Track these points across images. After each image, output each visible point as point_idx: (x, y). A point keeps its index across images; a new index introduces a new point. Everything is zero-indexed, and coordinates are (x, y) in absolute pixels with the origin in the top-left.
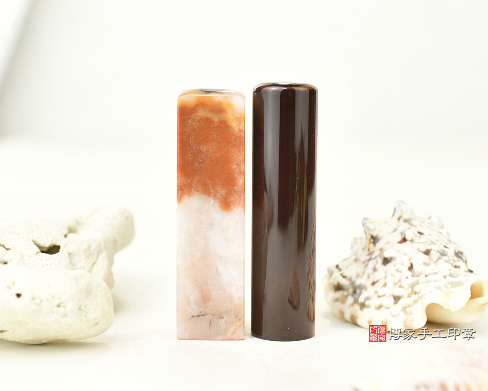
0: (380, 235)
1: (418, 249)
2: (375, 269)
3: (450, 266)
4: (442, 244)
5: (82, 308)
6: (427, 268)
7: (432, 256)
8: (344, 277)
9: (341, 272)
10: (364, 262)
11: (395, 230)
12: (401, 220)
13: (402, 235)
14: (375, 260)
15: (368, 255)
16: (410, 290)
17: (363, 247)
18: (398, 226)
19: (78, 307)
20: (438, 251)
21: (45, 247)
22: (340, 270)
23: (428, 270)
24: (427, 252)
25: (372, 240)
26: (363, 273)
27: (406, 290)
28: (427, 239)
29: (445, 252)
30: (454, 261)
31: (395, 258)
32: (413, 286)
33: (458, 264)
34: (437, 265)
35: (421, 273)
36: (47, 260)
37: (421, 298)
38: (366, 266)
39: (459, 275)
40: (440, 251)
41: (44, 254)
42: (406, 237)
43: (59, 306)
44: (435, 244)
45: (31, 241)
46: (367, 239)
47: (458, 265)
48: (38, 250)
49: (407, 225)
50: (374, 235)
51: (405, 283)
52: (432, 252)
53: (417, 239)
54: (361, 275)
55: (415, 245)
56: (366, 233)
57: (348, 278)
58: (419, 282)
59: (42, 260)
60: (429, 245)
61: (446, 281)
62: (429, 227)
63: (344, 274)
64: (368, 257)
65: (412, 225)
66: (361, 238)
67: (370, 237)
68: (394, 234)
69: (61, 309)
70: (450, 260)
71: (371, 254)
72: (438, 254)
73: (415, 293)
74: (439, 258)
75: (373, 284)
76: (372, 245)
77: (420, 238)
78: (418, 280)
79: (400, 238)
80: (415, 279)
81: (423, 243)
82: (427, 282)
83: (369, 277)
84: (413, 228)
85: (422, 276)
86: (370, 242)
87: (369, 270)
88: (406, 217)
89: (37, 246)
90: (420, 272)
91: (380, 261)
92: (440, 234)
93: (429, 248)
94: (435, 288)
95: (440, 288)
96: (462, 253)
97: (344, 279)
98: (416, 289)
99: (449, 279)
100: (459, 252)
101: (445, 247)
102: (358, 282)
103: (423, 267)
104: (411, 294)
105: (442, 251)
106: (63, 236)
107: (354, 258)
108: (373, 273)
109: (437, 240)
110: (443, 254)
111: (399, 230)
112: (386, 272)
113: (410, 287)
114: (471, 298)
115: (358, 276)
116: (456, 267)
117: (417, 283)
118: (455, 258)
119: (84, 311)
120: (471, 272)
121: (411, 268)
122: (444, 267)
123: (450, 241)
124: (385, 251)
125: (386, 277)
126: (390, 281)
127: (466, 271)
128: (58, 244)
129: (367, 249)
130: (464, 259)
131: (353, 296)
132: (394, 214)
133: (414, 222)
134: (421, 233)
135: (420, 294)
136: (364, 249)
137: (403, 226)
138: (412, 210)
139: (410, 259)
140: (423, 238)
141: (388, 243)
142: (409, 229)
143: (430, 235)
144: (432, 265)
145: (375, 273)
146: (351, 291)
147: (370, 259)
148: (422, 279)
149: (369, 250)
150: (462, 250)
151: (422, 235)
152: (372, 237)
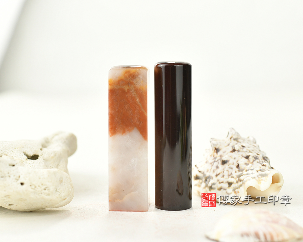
0: (220, 148)
1: (242, 155)
2: (217, 167)
3: (260, 165)
4: (255, 152)
5: (58, 190)
6: (247, 166)
7: (250, 159)
8: (200, 172)
9: (198, 169)
10: (211, 163)
11: (229, 145)
12: (232, 139)
13: (233, 148)
14: (218, 162)
16: (237, 179)
17: (211, 154)
18: (231, 142)
19: (55, 190)
20: (253, 157)
21: (30, 156)
22: (198, 168)
24: (247, 157)
25: (216, 151)
26: (211, 169)
27: (235, 179)
28: (247, 149)
29: (257, 157)
30: (262, 162)
31: (229, 161)
32: (239, 176)
33: (265, 164)
34: (253, 164)
35: (244, 169)
36: (32, 163)
37: (244, 183)
38: (213, 165)
39: (265, 170)
40: (254, 156)
41: (30, 160)
42: (235, 149)
43: (45, 189)
44: (251, 152)
45: (22, 153)
46: (213, 150)
47: (264, 164)
48: (27, 158)
49: (235, 142)
50: (217, 147)
51: (235, 175)
52: (250, 157)
53: (241, 150)
54: (209, 171)
55: (240, 153)
56: (212, 146)
57: (202, 172)
58: (243, 174)
59: (29, 163)
60: (248, 153)
61: (258, 174)
62: (248, 143)
63: (200, 170)
64: (214, 160)
65: (238, 142)
66: (209, 150)
67: (214, 149)
68: (228, 147)
69: (46, 191)
70: (260, 162)
71: (215, 158)
72: (253, 158)
73: (241, 181)
74: (254, 161)
75: (217, 175)
76: (215, 153)
77: (243, 149)
78: (242, 173)
79: (231, 149)
80: (241, 172)
81: (245, 152)
82: (247, 174)
83: (214, 172)
84: (239, 144)
85: (245, 171)
86: (215, 152)
87: (214, 167)
88: (235, 137)
89: (26, 155)
90: (243, 168)
91: (220, 162)
92: (254, 147)
94: (252, 177)
95: (254, 178)
96: (267, 158)
98: (241, 178)
99: (260, 172)
100: (265, 157)
101: (257, 154)
102: (207, 174)
103: (245, 166)
104: (238, 181)
105: (255, 157)
106: (40, 150)
107: (206, 161)
109: (253, 150)
110: (256, 158)
111: (231, 145)
112: (223, 169)
113: (238, 177)
114: (272, 183)
116: (264, 165)
117: (241, 175)
118: (263, 160)
119: (58, 192)
120: (272, 168)
121: (238, 166)
122: (257, 166)
123: (260, 150)
124: (223, 156)
125: (224, 172)
126: (226, 173)
127: (269, 168)
128: (37, 154)
129: (213, 156)
130: (268, 161)
131: (205, 182)
132: (228, 136)
133: (239, 140)
134: (243, 147)
135: (243, 181)
136: (211, 156)
137: (233, 142)
138: (238, 133)
139: (237, 161)
140: (245, 149)
141: (224, 152)
142: (236, 144)
143: (249, 147)
144: (250, 165)
145: (217, 169)
146: (204, 180)
147: (215, 161)
148: (245, 172)
149: (214, 156)
150: (267, 156)
151: (244, 148)
152: (216, 149)
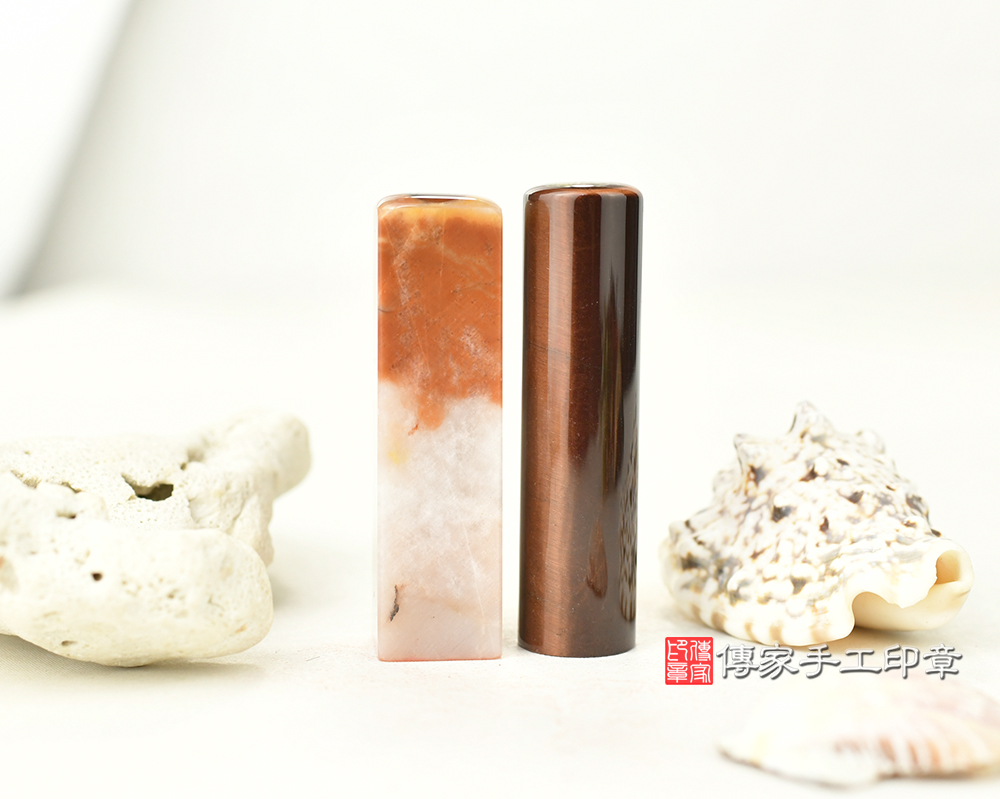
0: (767, 466)
1: (838, 492)
2: (757, 530)
3: (898, 524)
4: (881, 482)
5: (215, 600)
6: (854, 526)
7: (863, 505)
8: (700, 543)
9: (695, 535)
10: (737, 516)
11: (796, 456)
12: (807, 438)
13: (808, 466)
14: (759, 512)
15: (746, 502)
16: (822, 568)
17: (736, 487)
18: (801, 449)
19: (207, 599)
20: (875, 496)
21: (145, 487)
22: (693, 531)
23: (856, 531)
24: (855, 498)
25: (752, 476)
26: (736, 536)
27: (816, 567)
28: (855, 472)
29: (889, 498)
30: (905, 514)
31: (795, 509)
32: (828, 561)
33: (912, 519)
34: (873, 520)
35: (844, 537)
36: (148, 511)
37: (843, 582)
38: (742, 523)
39: (915, 541)
40: (879, 495)
41: (144, 499)
42: (816, 470)
43: (171, 596)
44: (869, 482)
45: (120, 476)
46: (742, 473)
47: (912, 522)
48: (132, 492)
49: (817, 447)
50: (757, 465)
51: (814, 555)
52: (864, 498)
53: (835, 474)
54: (731, 541)
55: (832, 485)
56: (740, 462)
57: (708, 545)
58: (841, 552)
59: (139, 511)
60: (859, 484)
61: (889, 551)
62: (858, 451)
63: (700, 539)
64: (746, 507)
65: (826, 447)
66: (731, 472)
67: (749, 469)
68: (794, 463)
69: (175, 602)
70: (897, 512)
71: (750, 500)
72: (876, 502)
73: (833, 573)
74: (877, 509)
75: (755, 556)
76: (752, 484)
77: (841, 471)
78: (839, 550)
79: (804, 472)
80: (834, 547)
81: (847, 480)
82: (855, 553)
83: (746, 544)
84: (828, 453)
85: (846, 543)
86: (749, 479)
87: (747, 530)
88: (815, 431)
89: (131, 485)
90: (842, 534)
91: (767, 513)
92: (878, 464)
93: (858, 489)
94: (870, 563)
95: (878, 564)
96: (919, 499)
97: (701, 547)
98: (835, 565)
99: (896, 546)
100: (914, 497)
101: (888, 488)
102: (726, 552)
103: (848, 524)
104: (825, 575)
105: (882, 496)
106: (178, 468)
107: (719, 508)
108: (754, 536)
109: (874, 476)
110: (884, 501)
111: (803, 457)
112: (778, 535)
113: (823, 563)
114: (937, 583)
115: (726, 542)
116: (908, 525)
117: (836, 555)
118: (908, 509)
119: (218, 605)
120: (937, 534)
121: (825, 527)
122: (887, 525)
123: (897, 476)
124: (776, 494)
125: (778, 544)
126: (785, 551)
127: (927, 533)
128: (169, 481)
129: (742, 492)
130: (924, 511)
131: (717, 578)
132: (793, 427)
133: (830, 442)
134: (843, 463)
135: (841, 575)
136: (736, 492)
137: (810, 450)
138: (826, 420)
139: (823, 511)
140: (847, 472)
141: (782, 480)
142: (821, 454)
143: (861, 466)
144: (865, 522)
145: (758, 535)
146: (713, 569)
147: (749, 510)
148: (845, 547)
149: (746, 493)
150: (919, 494)
151: (845, 467)
152: (753, 470)
